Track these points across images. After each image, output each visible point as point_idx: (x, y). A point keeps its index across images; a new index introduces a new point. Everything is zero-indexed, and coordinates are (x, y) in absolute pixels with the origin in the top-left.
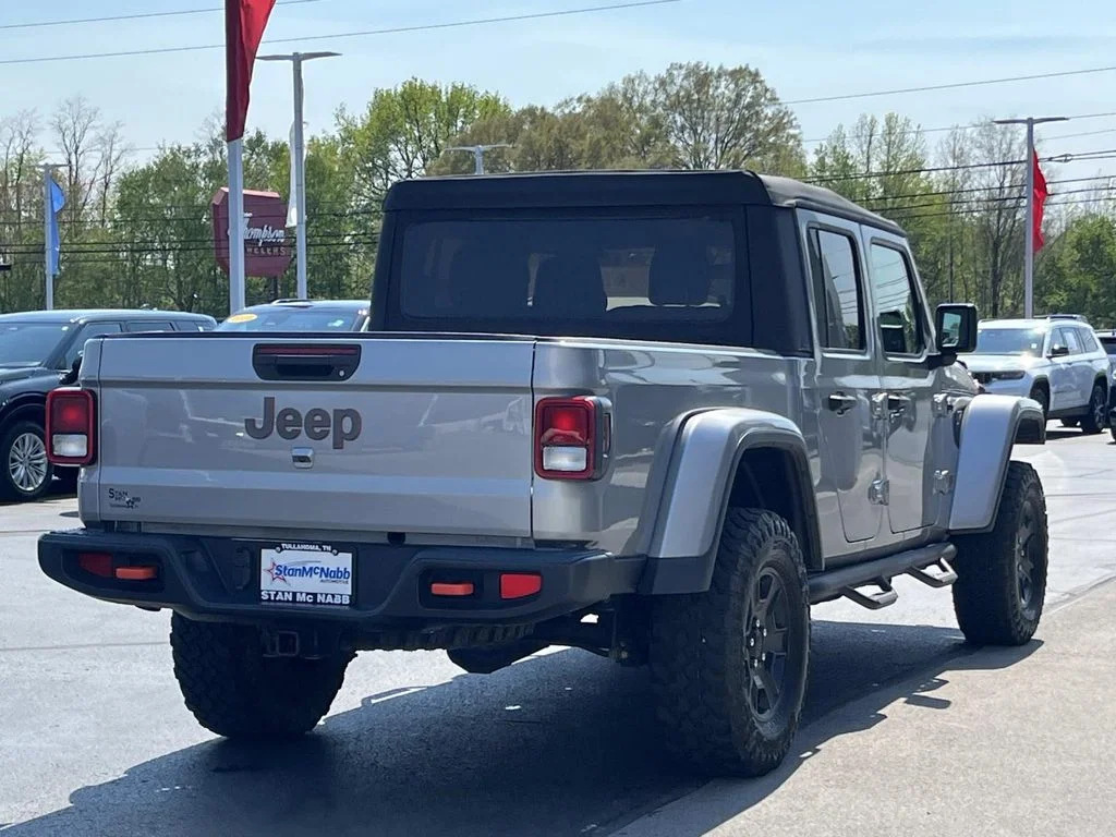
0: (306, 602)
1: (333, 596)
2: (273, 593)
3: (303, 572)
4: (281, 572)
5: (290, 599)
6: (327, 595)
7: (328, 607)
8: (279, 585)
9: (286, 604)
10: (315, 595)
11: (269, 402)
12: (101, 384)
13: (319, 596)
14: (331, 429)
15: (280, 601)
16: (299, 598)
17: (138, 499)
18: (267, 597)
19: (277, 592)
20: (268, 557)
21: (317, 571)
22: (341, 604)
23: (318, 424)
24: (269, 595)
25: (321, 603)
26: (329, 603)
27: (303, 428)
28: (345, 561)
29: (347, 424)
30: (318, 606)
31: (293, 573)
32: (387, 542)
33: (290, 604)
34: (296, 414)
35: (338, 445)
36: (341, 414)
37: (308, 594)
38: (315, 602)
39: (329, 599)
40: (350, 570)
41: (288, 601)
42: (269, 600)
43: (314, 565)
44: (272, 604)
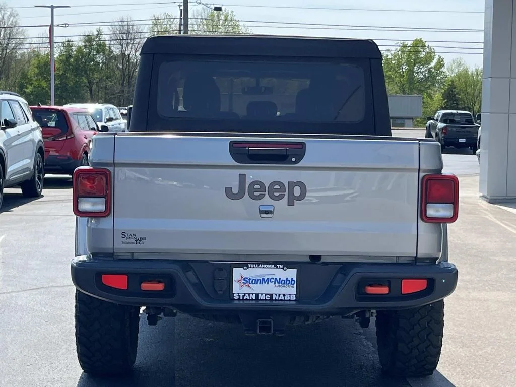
0: (266, 300)
1: (284, 295)
2: (242, 295)
3: (263, 281)
4: (247, 281)
5: (254, 298)
6: (279, 295)
7: (280, 302)
8: (245, 290)
9: (251, 302)
10: (271, 295)
11: (242, 178)
12: (114, 165)
13: (274, 296)
14: (286, 193)
15: (247, 299)
16: (260, 297)
17: (145, 239)
18: (238, 297)
19: (245, 294)
20: (237, 273)
21: (272, 280)
22: (290, 300)
23: (276, 190)
24: (240, 296)
25: (276, 300)
26: (281, 300)
27: (267, 193)
28: (292, 273)
29: (297, 191)
30: (274, 302)
31: (256, 282)
32: (309, 260)
33: (254, 302)
34: (261, 184)
35: (291, 203)
36: (292, 185)
37: (266, 295)
38: (271, 299)
39: (282, 297)
40: (295, 279)
41: (252, 299)
42: (239, 299)
43: (270, 277)
44: (241, 302)
